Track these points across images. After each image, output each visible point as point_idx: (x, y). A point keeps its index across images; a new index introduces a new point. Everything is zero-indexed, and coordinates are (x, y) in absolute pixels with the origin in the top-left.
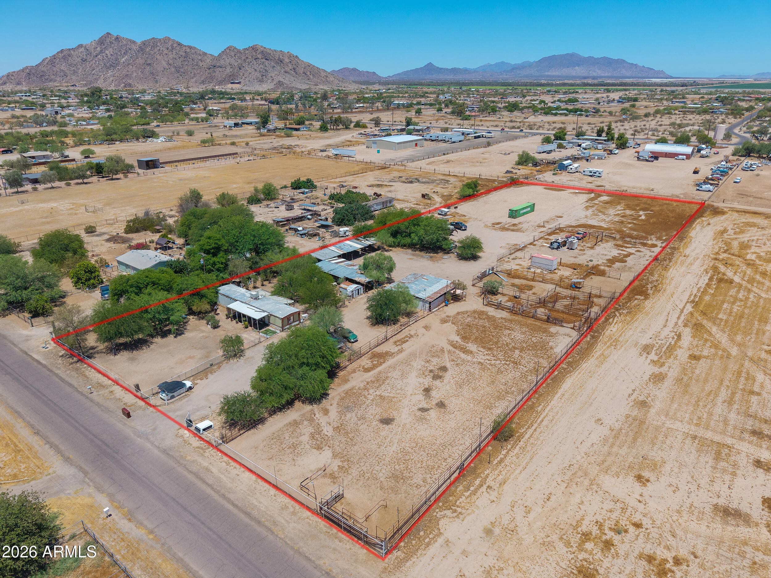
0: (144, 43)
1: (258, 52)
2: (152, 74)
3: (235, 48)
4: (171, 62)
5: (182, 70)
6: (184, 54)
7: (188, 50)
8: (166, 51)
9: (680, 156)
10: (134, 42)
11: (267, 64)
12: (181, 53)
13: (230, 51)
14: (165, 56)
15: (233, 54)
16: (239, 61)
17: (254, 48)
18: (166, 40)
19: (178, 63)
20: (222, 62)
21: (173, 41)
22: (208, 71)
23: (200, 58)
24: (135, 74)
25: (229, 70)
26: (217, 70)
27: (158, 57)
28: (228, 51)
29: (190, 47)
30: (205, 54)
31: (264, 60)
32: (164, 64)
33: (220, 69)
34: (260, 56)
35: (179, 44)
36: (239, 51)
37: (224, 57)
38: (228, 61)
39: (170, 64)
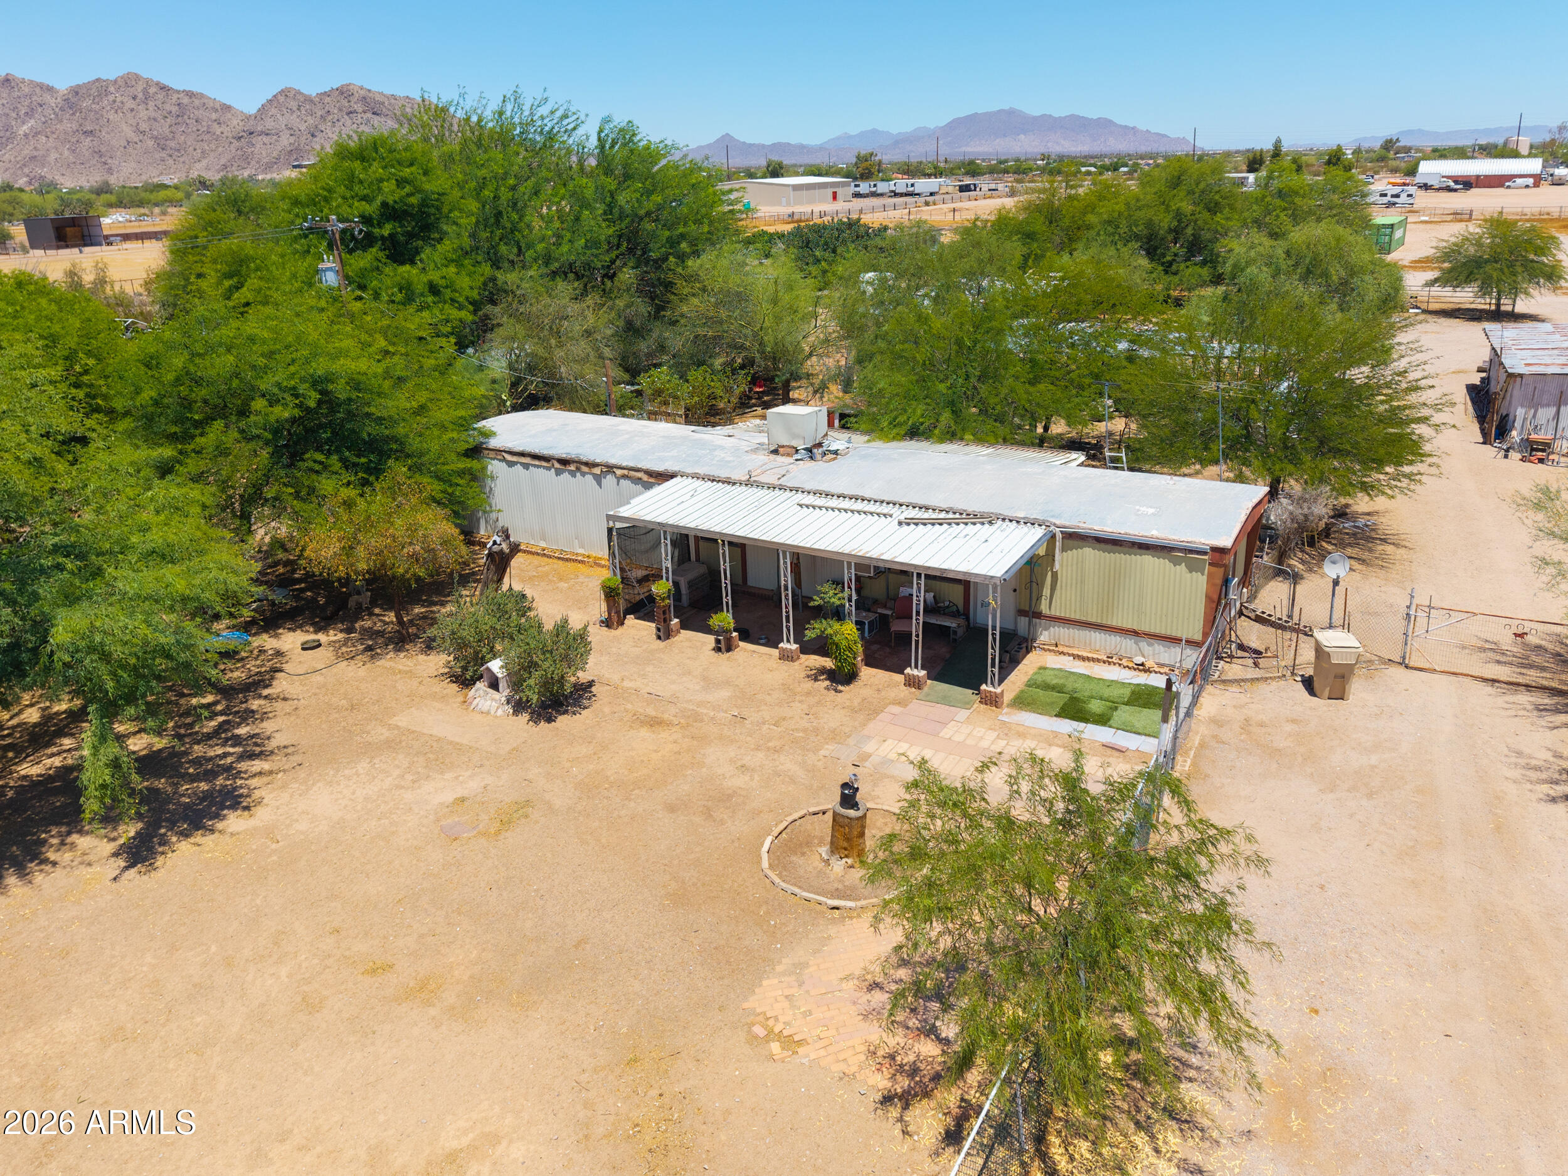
0: (76, 91)
1: (354, 99)
2: (100, 154)
3: (299, 93)
4: (144, 126)
5: (172, 144)
6: (174, 109)
7: (186, 100)
8: (130, 104)
9: (1519, 181)
10: (50, 89)
11: (376, 124)
12: (168, 107)
13: (285, 99)
14: (129, 115)
15: (293, 105)
16: (310, 120)
17: (344, 92)
18: (129, 81)
19: (163, 128)
20: (269, 124)
21: (148, 82)
22: (236, 144)
23: (214, 116)
24: (53, 156)
25: (286, 140)
26: (259, 141)
27: (112, 116)
28: (282, 99)
29: (190, 94)
30: (227, 108)
31: (369, 115)
32: (129, 133)
33: (266, 139)
34: (359, 107)
35: (163, 88)
36: (308, 100)
37: (273, 111)
38: (283, 121)
39: (143, 133)
